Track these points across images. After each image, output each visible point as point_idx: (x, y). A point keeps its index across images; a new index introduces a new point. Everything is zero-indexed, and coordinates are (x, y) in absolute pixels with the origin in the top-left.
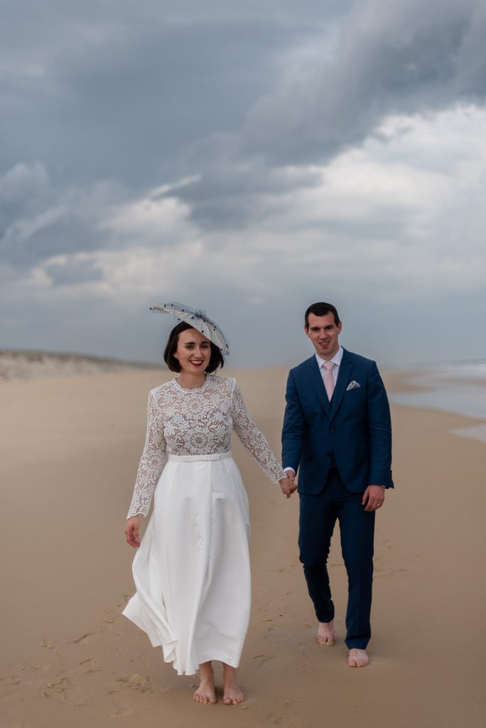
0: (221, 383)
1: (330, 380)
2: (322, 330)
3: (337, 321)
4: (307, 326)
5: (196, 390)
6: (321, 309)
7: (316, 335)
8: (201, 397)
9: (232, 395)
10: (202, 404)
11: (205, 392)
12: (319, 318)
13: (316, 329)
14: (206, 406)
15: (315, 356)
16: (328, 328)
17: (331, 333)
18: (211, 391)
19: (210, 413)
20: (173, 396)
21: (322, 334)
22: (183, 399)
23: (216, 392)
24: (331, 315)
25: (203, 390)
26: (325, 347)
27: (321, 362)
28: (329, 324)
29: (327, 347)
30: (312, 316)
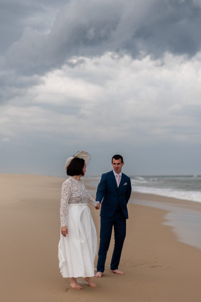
1: (118, 180)
2: (116, 164)
3: (122, 162)
4: (112, 162)
6: (117, 157)
7: (114, 166)
12: (116, 160)
13: (115, 164)
15: (113, 170)
16: (118, 164)
17: (119, 166)
21: (116, 166)
24: (120, 160)
26: (117, 170)
27: (115, 174)
28: (119, 163)
29: (118, 170)
30: (114, 159)
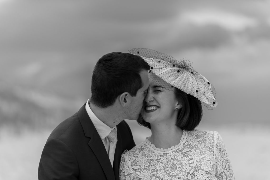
0: (200, 137)
5: (173, 148)
8: (179, 156)
9: (215, 150)
10: (181, 163)
11: (183, 149)
14: (186, 165)
18: (189, 146)
19: (191, 172)
20: (147, 158)
22: (158, 161)
23: (195, 147)
25: (181, 146)
